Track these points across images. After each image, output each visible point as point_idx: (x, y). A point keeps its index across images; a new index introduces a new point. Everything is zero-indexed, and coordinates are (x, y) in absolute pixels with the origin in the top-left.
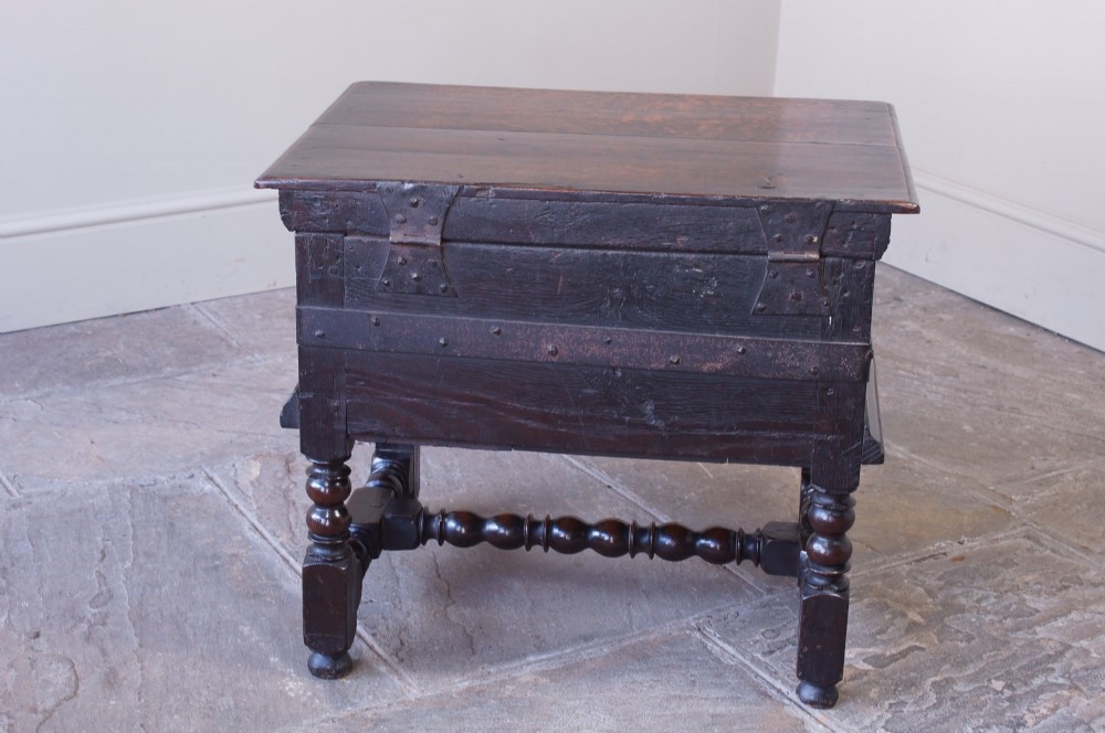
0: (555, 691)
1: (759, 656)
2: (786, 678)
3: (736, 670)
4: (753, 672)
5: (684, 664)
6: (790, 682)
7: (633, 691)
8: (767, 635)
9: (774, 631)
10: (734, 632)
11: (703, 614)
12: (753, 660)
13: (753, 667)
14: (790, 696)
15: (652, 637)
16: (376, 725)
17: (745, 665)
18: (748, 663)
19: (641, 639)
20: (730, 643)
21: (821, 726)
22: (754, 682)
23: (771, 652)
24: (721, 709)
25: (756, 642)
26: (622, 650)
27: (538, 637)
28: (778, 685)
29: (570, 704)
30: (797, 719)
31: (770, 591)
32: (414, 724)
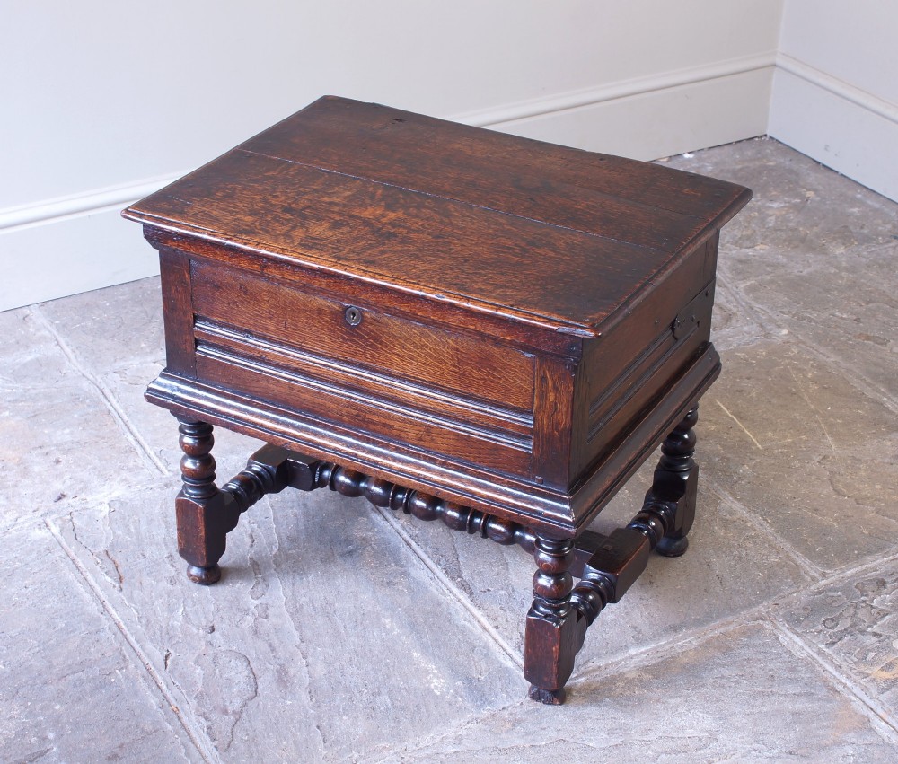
0: (658, 688)
1: (823, 647)
2: (849, 672)
3: (806, 664)
4: (821, 666)
5: (761, 657)
6: (854, 676)
7: (723, 686)
8: (829, 624)
9: (832, 620)
10: (800, 621)
11: (771, 603)
12: (820, 652)
13: (820, 659)
14: (855, 691)
15: (731, 628)
16: (514, 726)
17: (814, 659)
18: (815, 656)
19: (722, 630)
20: (798, 634)
21: (884, 724)
22: (823, 676)
23: (834, 643)
24: (799, 706)
25: (819, 632)
26: (708, 642)
27: (635, 628)
28: (844, 680)
29: (672, 701)
30: (863, 716)
31: (823, 575)
32: (545, 725)
